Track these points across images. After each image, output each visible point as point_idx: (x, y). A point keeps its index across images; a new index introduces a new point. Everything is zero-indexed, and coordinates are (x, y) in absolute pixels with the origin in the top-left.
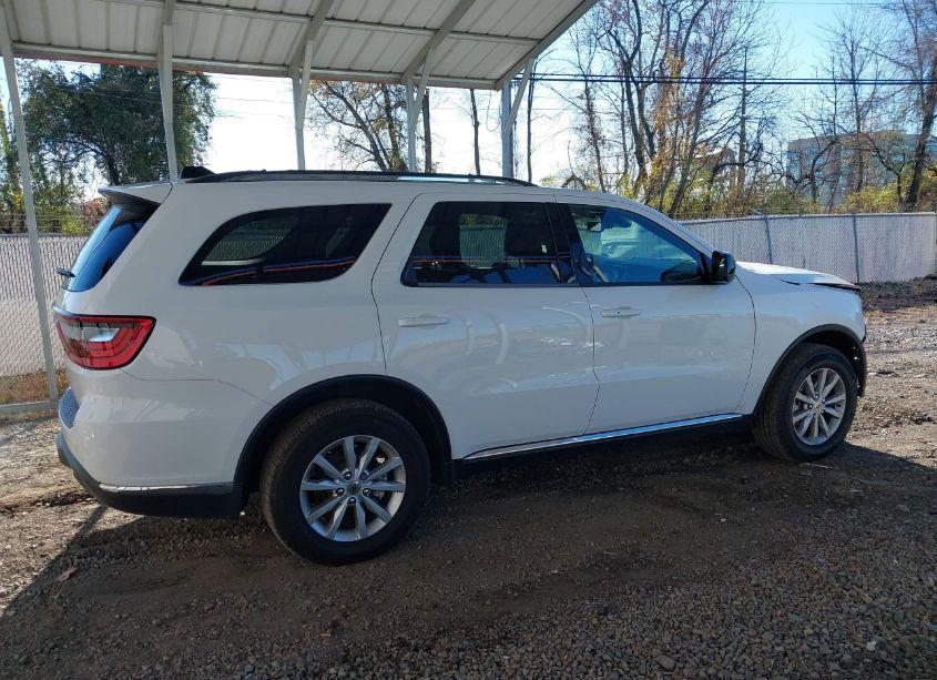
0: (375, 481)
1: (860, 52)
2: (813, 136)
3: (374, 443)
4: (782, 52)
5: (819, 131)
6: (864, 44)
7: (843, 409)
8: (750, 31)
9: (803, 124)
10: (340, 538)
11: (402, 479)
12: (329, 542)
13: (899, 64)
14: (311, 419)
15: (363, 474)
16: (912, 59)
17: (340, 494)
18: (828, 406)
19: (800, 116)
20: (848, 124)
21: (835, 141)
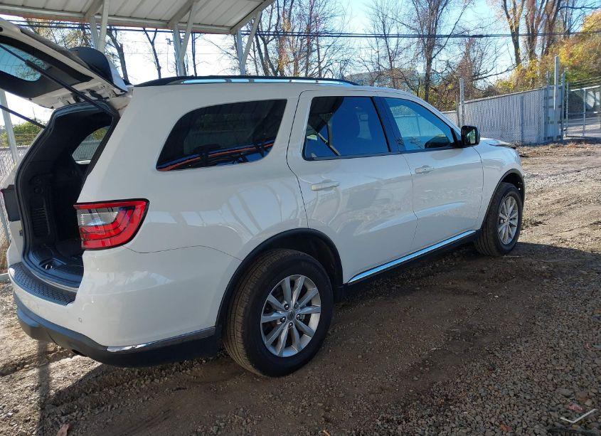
0: (302, 308)
1: (388, 21)
2: (368, 71)
3: (301, 281)
4: (346, 21)
5: (371, 68)
6: (390, 16)
7: (517, 221)
8: (327, 7)
9: (361, 64)
10: (287, 354)
11: (317, 304)
12: (280, 358)
13: (411, 28)
14: (262, 269)
15: (296, 304)
16: (417, 25)
17: (283, 322)
18: (511, 219)
19: (360, 59)
20: (385, 64)
21: (380, 74)
